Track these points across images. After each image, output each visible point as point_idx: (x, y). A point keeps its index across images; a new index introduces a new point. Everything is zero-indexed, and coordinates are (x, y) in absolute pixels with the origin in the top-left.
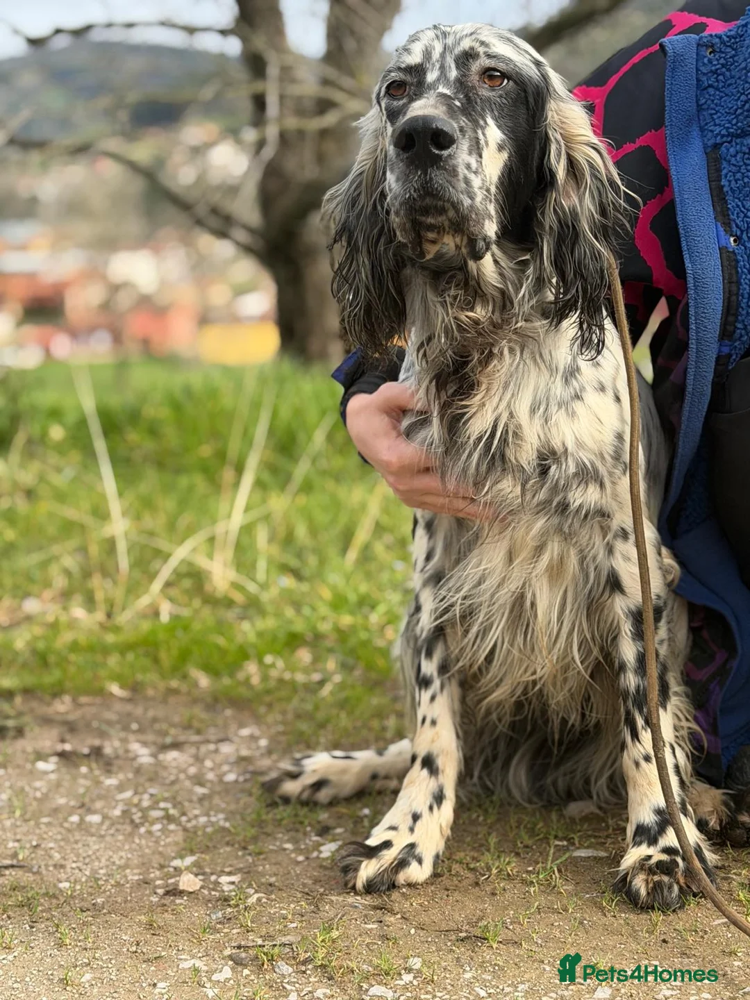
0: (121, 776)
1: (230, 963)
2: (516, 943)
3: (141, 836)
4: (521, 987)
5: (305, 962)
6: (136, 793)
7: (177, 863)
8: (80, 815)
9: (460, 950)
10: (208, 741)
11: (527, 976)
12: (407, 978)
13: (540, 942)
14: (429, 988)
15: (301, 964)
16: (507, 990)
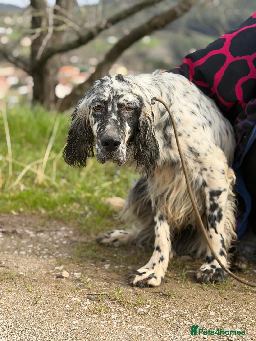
0: (27, 240)
1: (88, 299)
2: (179, 297)
3: (41, 259)
4: (186, 310)
5: (113, 300)
6: (34, 246)
7: (57, 268)
8: (17, 251)
9: (162, 299)
10: (52, 231)
11: (186, 307)
12: (149, 306)
13: (187, 297)
14: (157, 310)
15: (112, 301)
16: (182, 311)
